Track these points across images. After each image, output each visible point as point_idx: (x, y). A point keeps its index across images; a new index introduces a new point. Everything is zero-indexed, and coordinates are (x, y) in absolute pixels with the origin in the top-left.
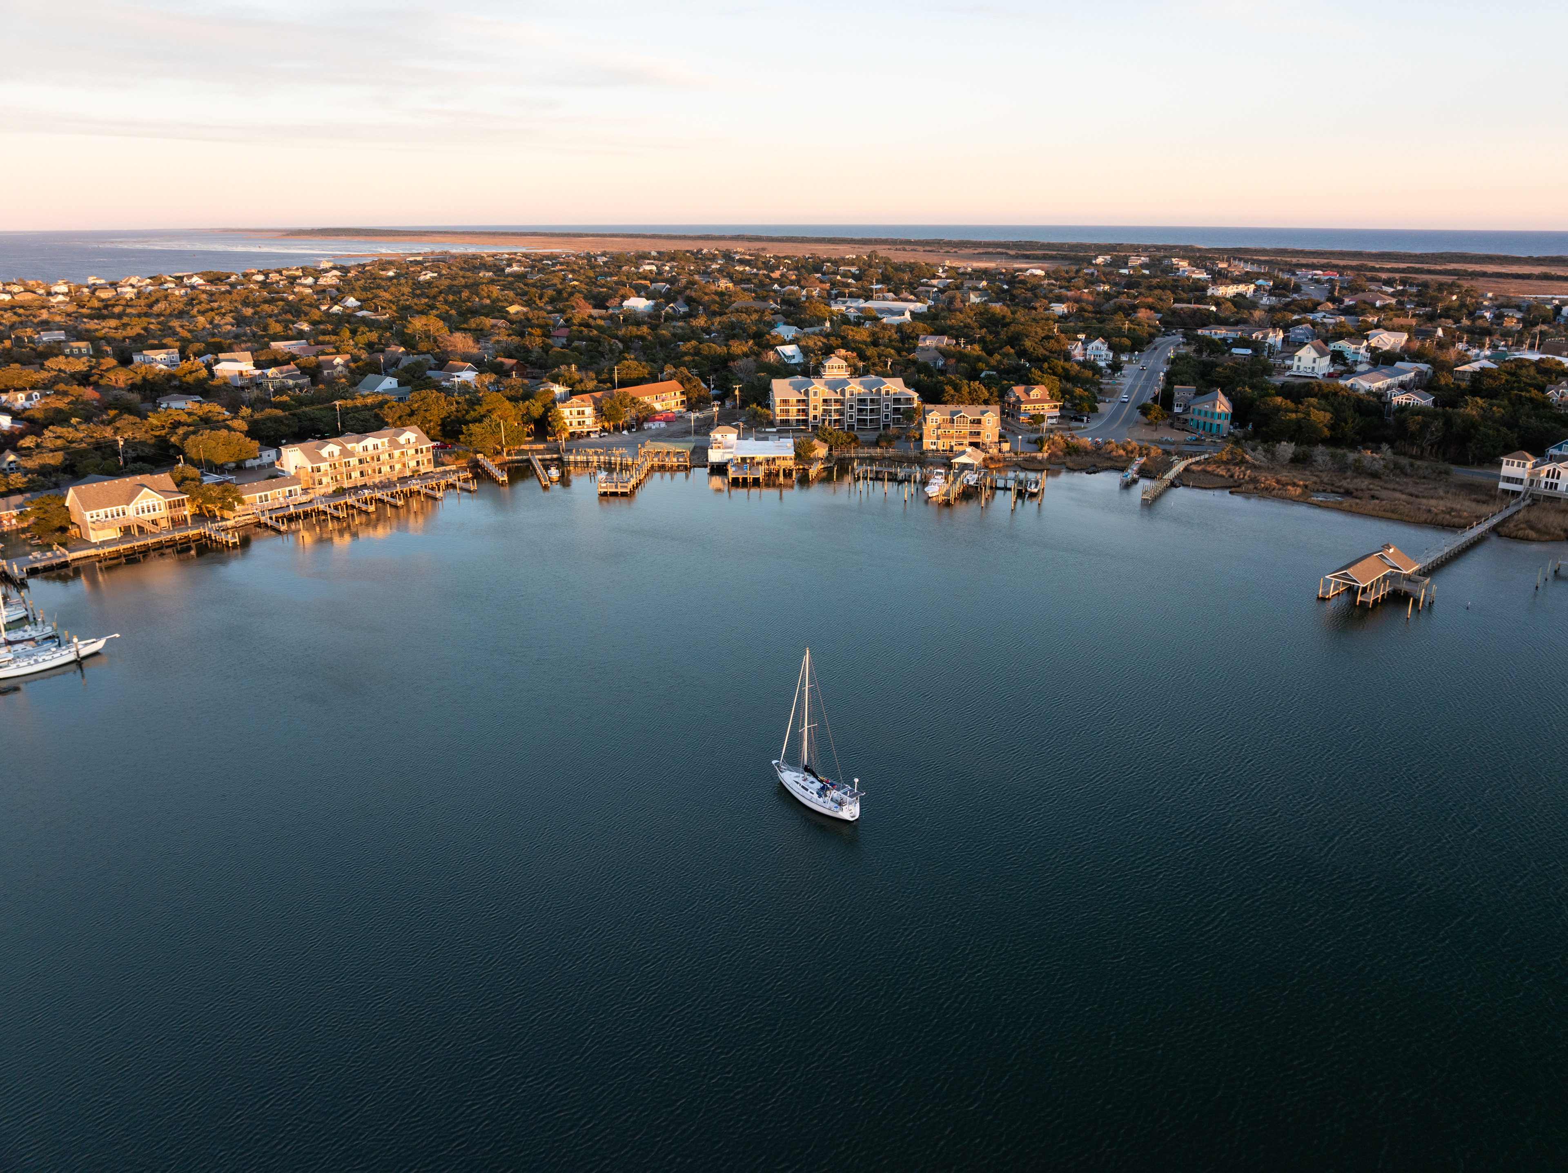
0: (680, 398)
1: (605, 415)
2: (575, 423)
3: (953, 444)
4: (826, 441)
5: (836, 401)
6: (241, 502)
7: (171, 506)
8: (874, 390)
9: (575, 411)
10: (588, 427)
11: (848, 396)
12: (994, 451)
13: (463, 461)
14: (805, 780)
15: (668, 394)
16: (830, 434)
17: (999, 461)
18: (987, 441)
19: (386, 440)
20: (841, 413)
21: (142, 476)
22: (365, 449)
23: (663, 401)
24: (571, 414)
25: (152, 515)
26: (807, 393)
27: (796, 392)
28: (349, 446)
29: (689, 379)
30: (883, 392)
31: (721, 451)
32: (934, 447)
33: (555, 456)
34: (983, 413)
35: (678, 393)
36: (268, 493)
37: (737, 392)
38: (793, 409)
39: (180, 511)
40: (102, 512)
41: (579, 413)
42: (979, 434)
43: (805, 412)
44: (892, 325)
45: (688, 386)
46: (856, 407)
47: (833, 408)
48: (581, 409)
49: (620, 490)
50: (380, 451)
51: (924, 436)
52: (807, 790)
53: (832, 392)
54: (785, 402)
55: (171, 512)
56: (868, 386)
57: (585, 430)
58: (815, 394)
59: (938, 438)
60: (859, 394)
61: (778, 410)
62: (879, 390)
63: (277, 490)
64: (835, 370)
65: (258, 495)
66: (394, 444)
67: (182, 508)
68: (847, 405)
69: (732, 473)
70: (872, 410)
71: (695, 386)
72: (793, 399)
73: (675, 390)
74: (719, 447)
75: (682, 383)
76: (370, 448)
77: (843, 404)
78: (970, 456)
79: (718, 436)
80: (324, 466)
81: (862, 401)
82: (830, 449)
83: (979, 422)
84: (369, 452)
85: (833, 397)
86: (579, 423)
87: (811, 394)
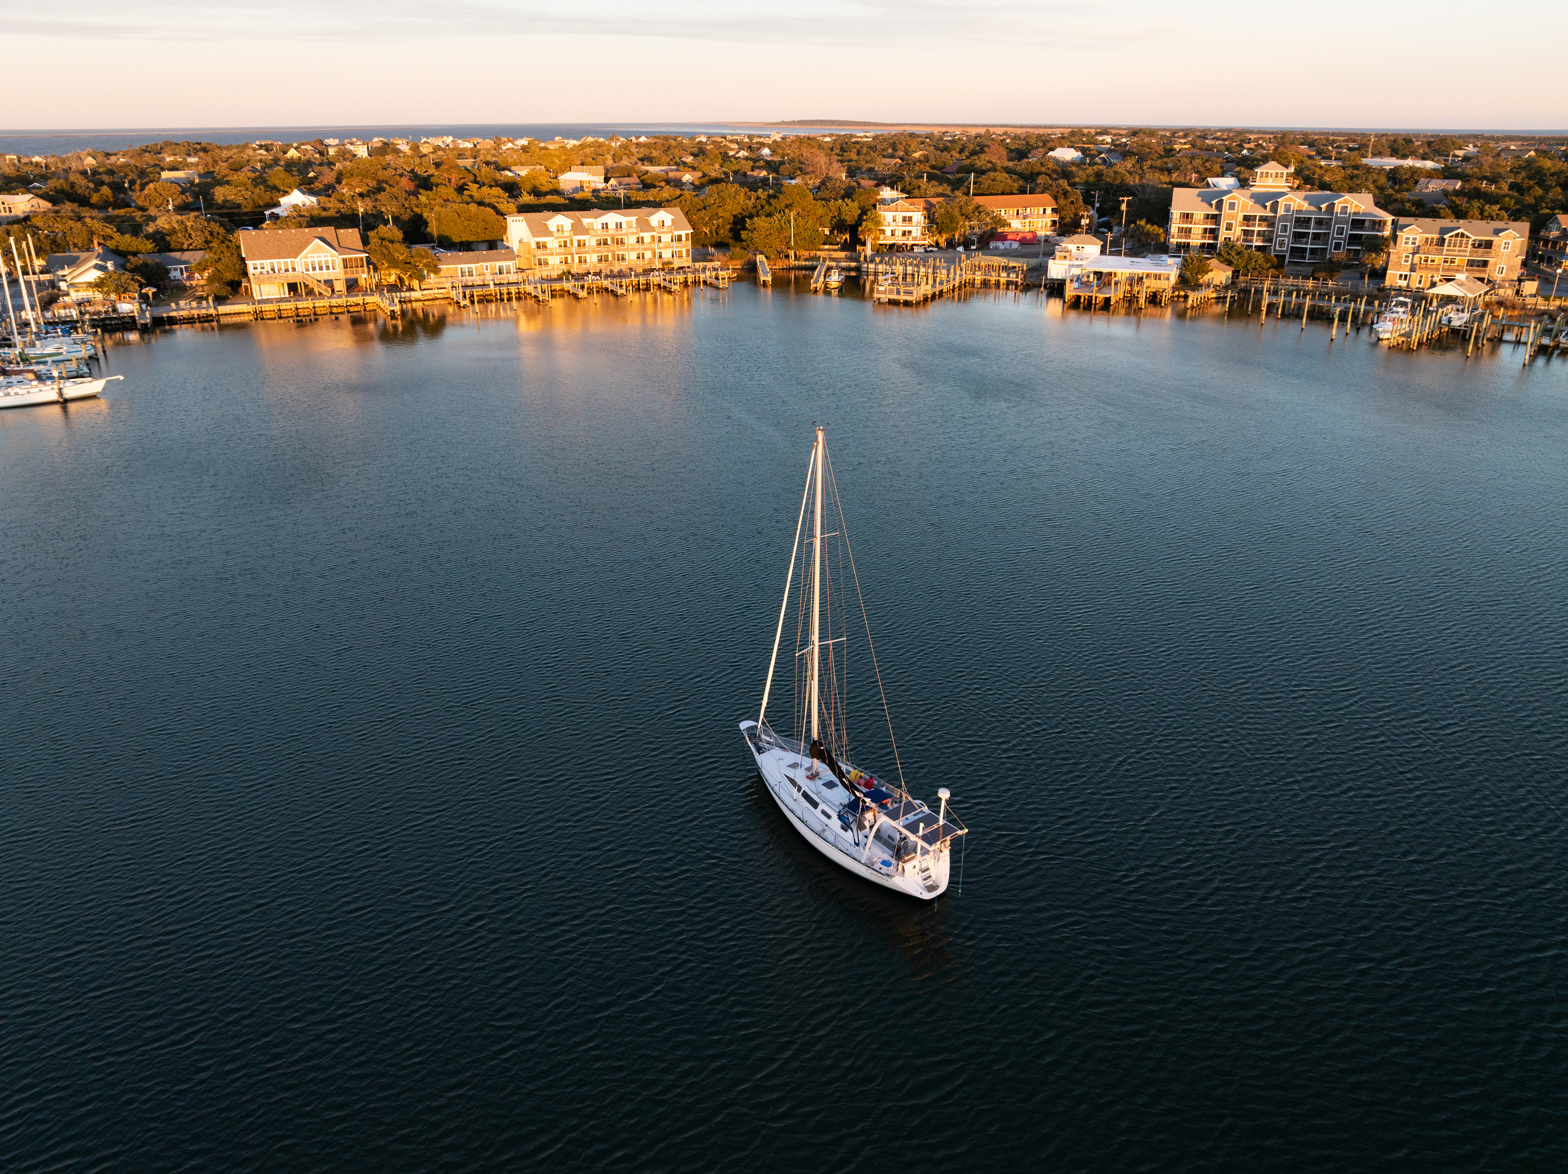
0: (1050, 217)
1: (937, 224)
2: (899, 233)
3: (1436, 279)
4: (1230, 263)
5: (1263, 219)
6: (437, 271)
7: (346, 264)
8: (1323, 206)
9: (900, 216)
10: (915, 239)
11: (1281, 211)
12: (1507, 293)
13: (739, 262)
14: (813, 777)
15: (1035, 211)
16: (1239, 253)
17: (1514, 307)
18: (1498, 277)
19: (633, 219)
20: (1267, 237)
21: (325, 228)
22: (605, 226)
23: (1024, 218)
24: (894, 220)
25: (325, 275)
26: (1219, 206)
27: (1205, 204)
28: (586, 221)
29: (1065, 194)
30: (1338, 209)
31: (1067, 262)
32: (1403, 283)
33: (853, 264)
34: (1497, 232)
35: (1049, 211)
36: (473, 266)
37: (1124, 207)
38: (1197, 229)
39: (357, 272)
40: (267, 263)
41: (904, 219)
42: (1485, 264)
43: (1214, 233)
44: (1382, 170)
45: (1062, 201)
46: (1291, 229)
47: (1256, 229)
48: (908, 214)
49: (902, 297)
50: (624, 231)
51: (1390, 266)
52: (815, 805)
53: (1258, 206)
54: (1187, 217)
55: (346, 273)
56: (1315, 202)
57: (910, 243)
58: (1232, 206)
59: (1413, 269)
60: (1299, 211)
61: (1174, 228)
62: (1331, 207)
63: (485, 264)
64: (1270, 180)
65: (459, 266)
66: (644, 225)
67: (360, 269)
68: (1279, 226)
69: (1070, 291)
70: (1316, 236)
71: (1072, 202)
72: (1199, 215)
73: (1044, 205)
74: (1065, 257)
75: (1056, 198)
76: (612, 226)
77: (1272, 225)
78: (1461, 285)
79: (1072, 247)
80: (552, 243)
81: (1302, 222)
82: (1236, 274)
83: (1489, 245)
84: (610, 232)
85: (1259, 212)
86: (904, 234)
87: (1226, 206)
